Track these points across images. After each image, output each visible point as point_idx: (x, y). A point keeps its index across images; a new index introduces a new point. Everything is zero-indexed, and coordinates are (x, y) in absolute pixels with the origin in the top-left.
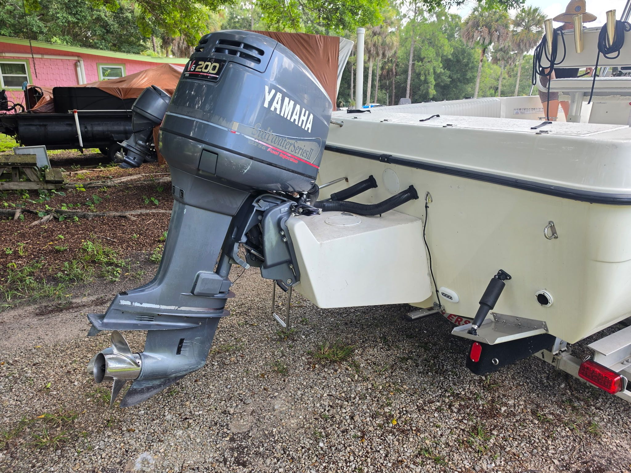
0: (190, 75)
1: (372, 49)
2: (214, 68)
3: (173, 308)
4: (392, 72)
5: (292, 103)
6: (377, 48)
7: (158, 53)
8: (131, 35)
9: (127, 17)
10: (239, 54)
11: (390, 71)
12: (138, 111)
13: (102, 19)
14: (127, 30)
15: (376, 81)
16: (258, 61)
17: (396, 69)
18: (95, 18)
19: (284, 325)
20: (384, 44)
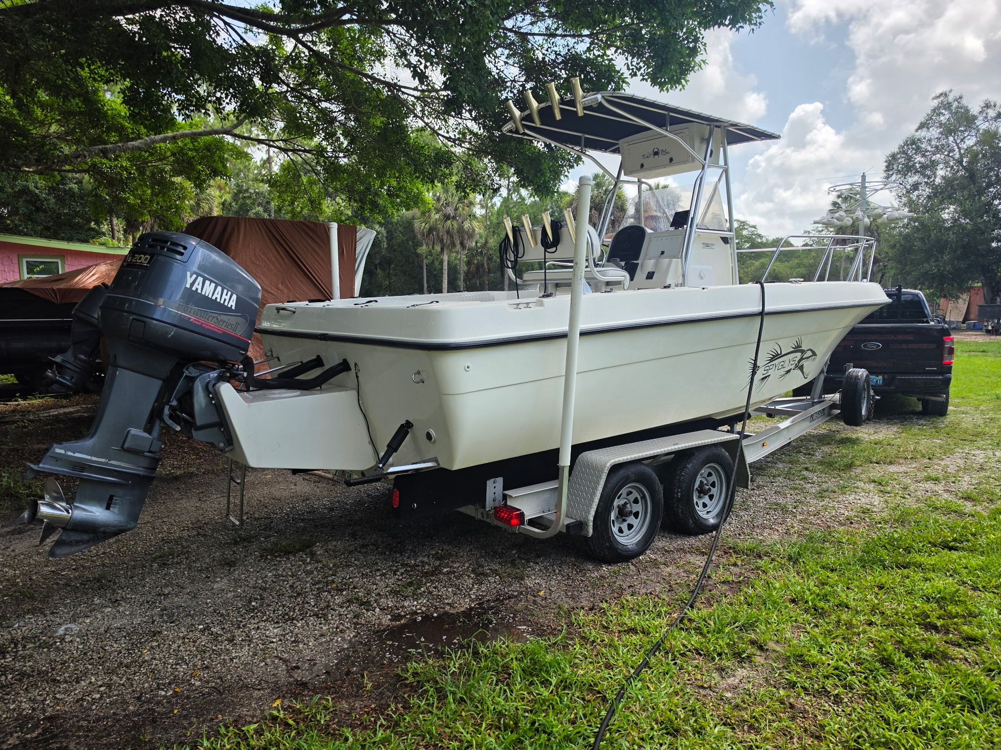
0: (127, 265)
1: (445, 237)
2: (146, 259)
3: (103, 460)
4: (484, 269)
5: (213, 285)
6: (452, 237)
7: (119, 240)
8: (77, 214)
9: (70, 189)
10: (166, 249)
11: (479, 266)
12: (82, 315)
13: (31, 192)
14: (69, 207)
15: (460, 280)
16: (182, 254)
17: (488, 264)
18: (19, 190)
19: (237, 523)
20: (461, 230)
